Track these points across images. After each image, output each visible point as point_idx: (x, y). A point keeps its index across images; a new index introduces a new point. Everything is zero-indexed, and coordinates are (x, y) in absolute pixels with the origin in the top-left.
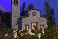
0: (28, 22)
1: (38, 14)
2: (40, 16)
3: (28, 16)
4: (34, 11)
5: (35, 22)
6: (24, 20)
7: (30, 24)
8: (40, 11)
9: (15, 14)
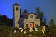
0: (28, 22)
1: (34, 16)
2: (36, 18)
3: (28, 18)
4: (32, 14)
5: (33, 22)
6: (25, 21)
7: (29, 23)
8: (36, 15)
9: (17, 17)
